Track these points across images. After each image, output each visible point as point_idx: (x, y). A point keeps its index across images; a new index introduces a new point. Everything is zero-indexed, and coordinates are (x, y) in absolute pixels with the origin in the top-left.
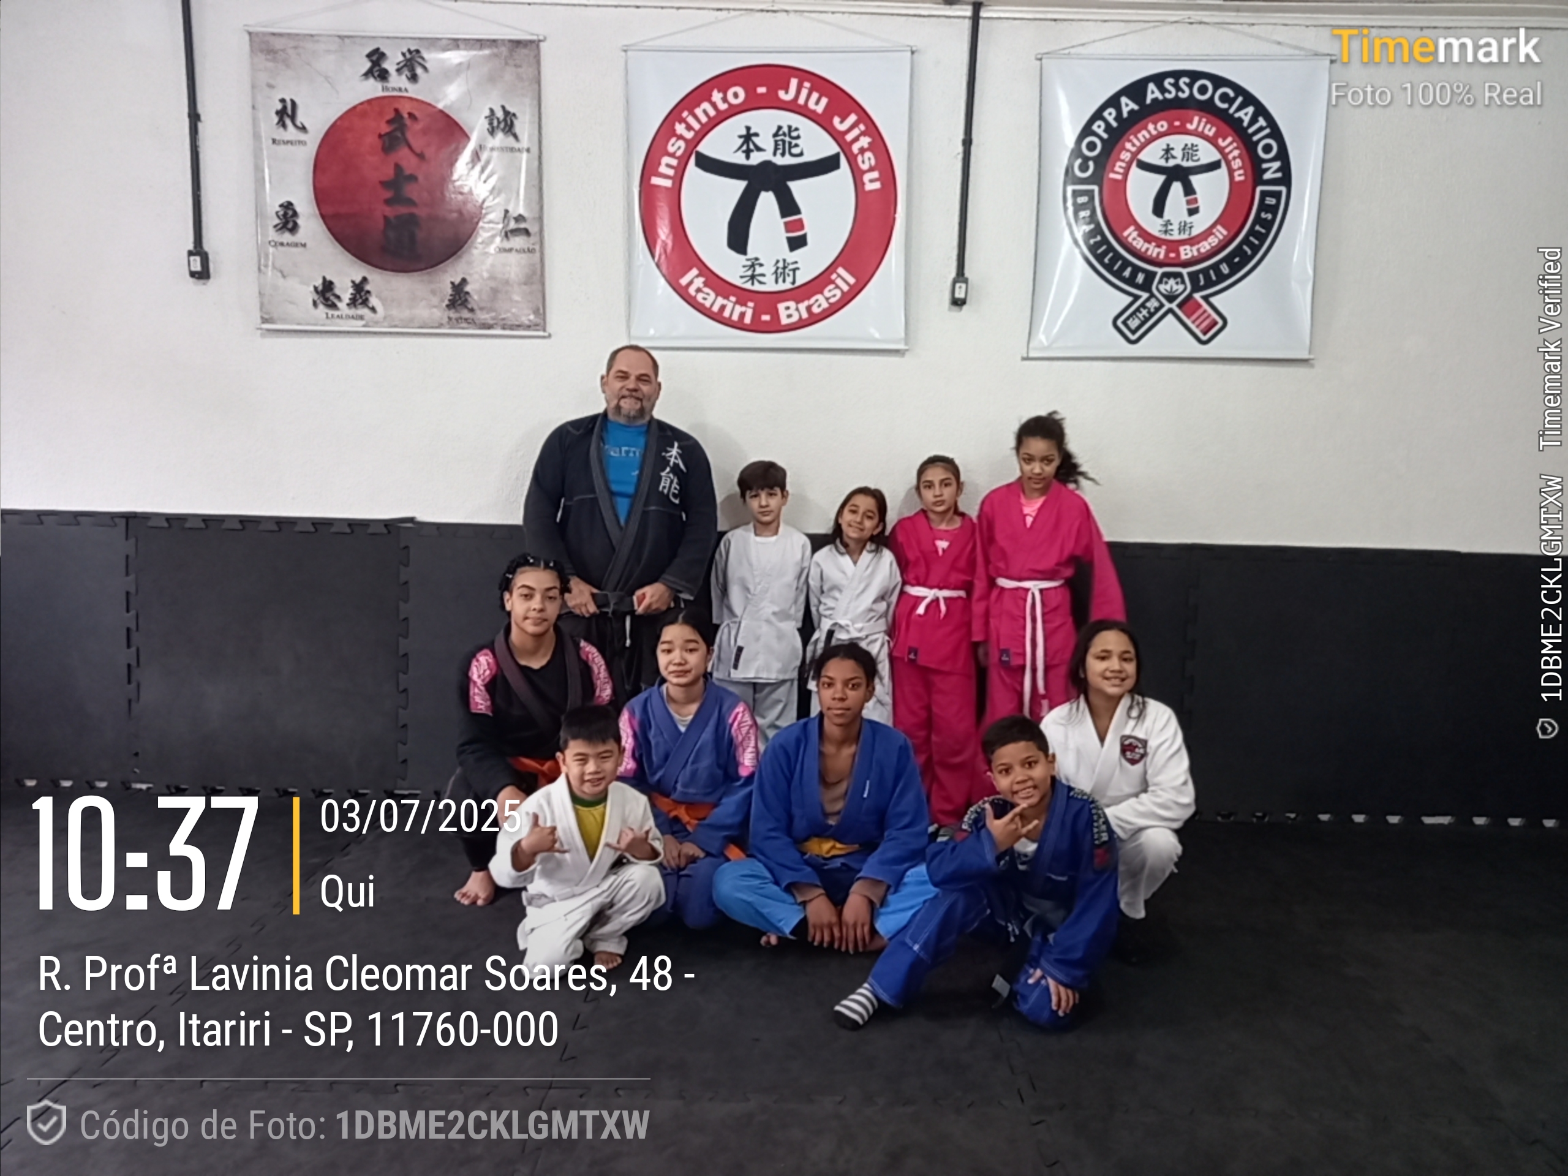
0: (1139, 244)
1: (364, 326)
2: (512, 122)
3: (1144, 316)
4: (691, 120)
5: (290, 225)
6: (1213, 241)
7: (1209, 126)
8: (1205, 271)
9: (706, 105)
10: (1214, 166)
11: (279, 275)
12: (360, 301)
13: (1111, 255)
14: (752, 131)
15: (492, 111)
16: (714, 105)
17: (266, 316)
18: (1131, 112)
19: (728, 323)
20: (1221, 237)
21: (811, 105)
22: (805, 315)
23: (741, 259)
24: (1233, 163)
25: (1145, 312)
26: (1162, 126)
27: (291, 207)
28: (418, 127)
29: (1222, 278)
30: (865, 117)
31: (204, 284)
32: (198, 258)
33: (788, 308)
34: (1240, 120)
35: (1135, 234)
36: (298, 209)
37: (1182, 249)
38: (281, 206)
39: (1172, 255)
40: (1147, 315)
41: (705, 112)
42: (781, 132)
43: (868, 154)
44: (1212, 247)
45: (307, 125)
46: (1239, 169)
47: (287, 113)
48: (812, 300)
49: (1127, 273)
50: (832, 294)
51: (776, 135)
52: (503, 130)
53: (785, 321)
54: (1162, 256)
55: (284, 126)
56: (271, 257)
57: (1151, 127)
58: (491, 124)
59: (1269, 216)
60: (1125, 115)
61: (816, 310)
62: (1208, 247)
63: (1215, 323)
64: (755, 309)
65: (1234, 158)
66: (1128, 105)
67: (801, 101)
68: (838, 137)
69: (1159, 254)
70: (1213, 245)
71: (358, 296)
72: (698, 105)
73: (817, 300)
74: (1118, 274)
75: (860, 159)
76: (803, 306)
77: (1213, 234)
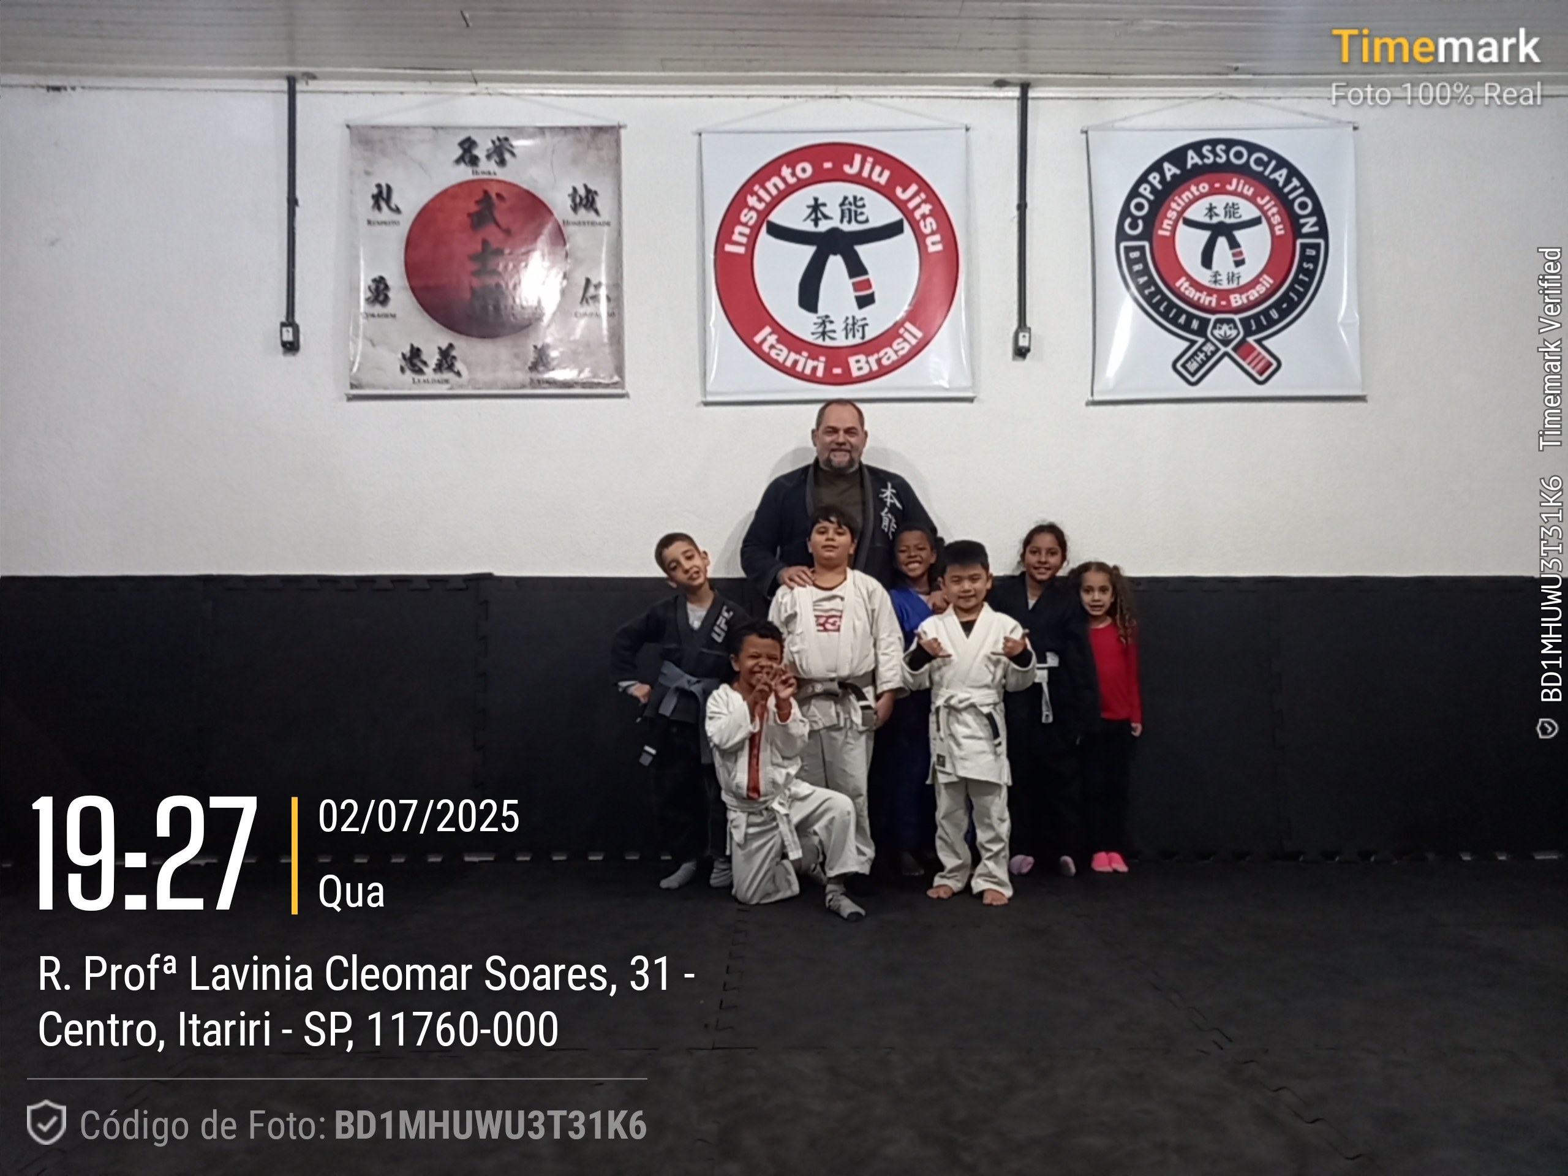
0: (1192, 293)
1: (451, 389)
2: (593, 199)
3: (1202, 360)
4: (762, 193)
5: (381, 298)
6: (1261, 289)
7: (1247, 187)
8: (1256, 317)
9: (776, 180)
10: (1255, 222)
11: (369, 344)
12: (446, 366)
13: (1165, 304)
14: (820, 202)
15: (575, 190)
16: (784, 180)
17: (354, 382)
18: (1174, 176)
19: (801, 376)
20: (1268, 286)
21: (875, 177)
22: (875, 367)
23: (812, 317)
24: (1272, 219)
25: (1202, 356)
26: (1204, 188)
27: (382, 281)
28: (504, 206)
29: (1272, 323)
30: (925, 186)
31: (294, 355)
32: (290, 329)
33: (858, 361)
34: (1276, 182)
35: (1187, 284)
36: (390, 283)
37: (1232, 297)
38: (374, 280)
39: (1223, 303)
40: (1204, 359)
41: (775, 186)
42: (847, 202)
43: (930, 220)
44: (1260, 295)
45: (401, 207)
46: (1279, 224)
47: (382, 197)
48: (882, 353)
49: (1182, 320)
50: (901, 347)
51: (842, 204)
52: (585, 206)
53: (855, 373)
54: (1214, 304)
55: (379, 208)
56: (361, 328)
57: (1193, 188)
58: (574, 200)
59: (1311, 266)
60: (1168, 178)
61: (885, 362)
62: (1257, 295)
63: (1270, 365)
64: (826, 363)
65: (1273, 215)
66: (1170, 170)
67: (865, 174)
68: (900, 205)
69: (1210, 302)
70: (1261, 292)
71: (444, 361)
72: (769, 179)
73: (886, 353)
74: (1174, 321)
75: (922, 224)
76: (872, 359)
77: (1259, 283)
